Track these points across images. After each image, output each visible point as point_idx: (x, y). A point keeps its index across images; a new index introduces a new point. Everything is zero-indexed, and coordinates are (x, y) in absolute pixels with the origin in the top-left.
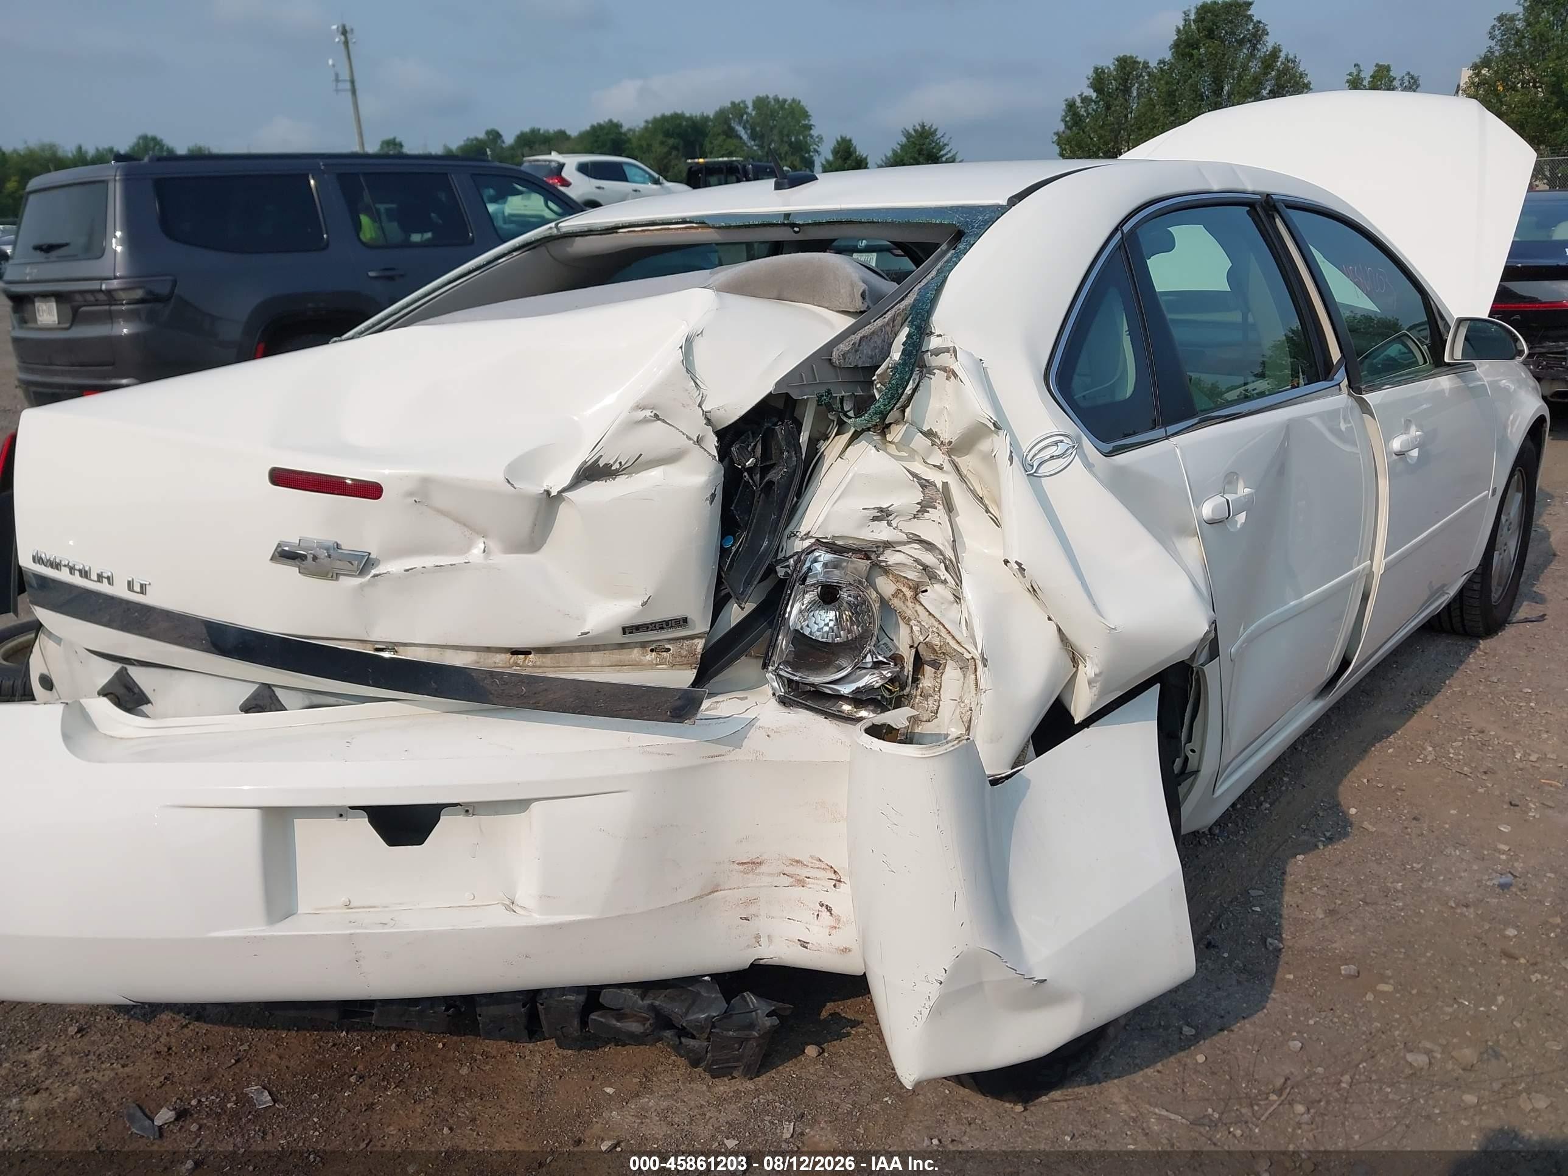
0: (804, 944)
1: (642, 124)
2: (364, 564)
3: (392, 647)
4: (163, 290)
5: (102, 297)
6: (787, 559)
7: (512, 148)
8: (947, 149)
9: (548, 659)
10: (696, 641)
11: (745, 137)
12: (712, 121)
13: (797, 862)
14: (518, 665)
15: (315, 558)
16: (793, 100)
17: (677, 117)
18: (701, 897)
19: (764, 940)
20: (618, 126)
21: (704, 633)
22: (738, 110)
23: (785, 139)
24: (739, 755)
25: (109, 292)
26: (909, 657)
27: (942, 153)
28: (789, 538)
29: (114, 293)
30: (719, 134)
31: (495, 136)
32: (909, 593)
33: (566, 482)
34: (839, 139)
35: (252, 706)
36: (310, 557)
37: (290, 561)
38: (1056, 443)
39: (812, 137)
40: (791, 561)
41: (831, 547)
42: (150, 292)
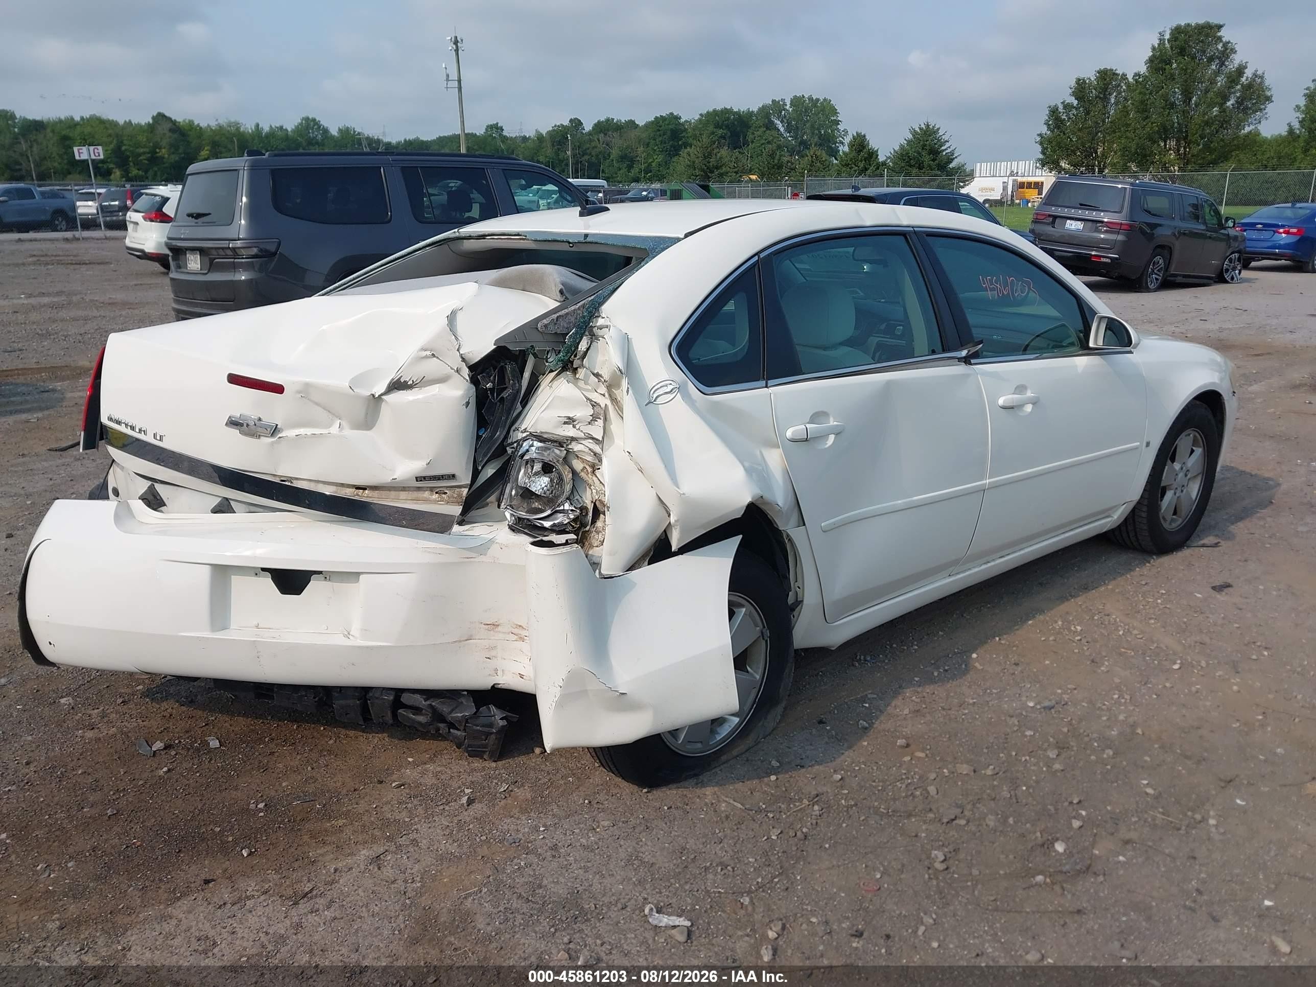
0: (521, 676)
1: (697, 117)
2: (275, 431)
3: (291, 479)
4: (272, 248)
5: (229, 252)
6: (513, 443)
7: (590, 133)
8: (947, 145)
9: (376, 493)
10: (463, 489)
11: (782, 129)
12: (755, 115)
13: (520, 626)
14: (358, 495)
15: (248, 425)
16: (825, 100)
17: (726, 112)
18: (460, 641)
19: (499, 673)
20: (678, 118)
21: (467, 485)
22: (777, 106)
23: (816, 132)
24: (482, 558)
25: (234, 249)
26: (590, 507)
27: (943, 148)
28: (514, 431)
29: (237, 250)
30: (760, 127)
31: (576, 123)
32: (590, 470)
33: (383, 390)
34: (855, 134)
35: (217, 510)
36: (245, 425)
37: (235, 427)
38: (666, 386)
39: (838, 130)
40: (515, 445)
41: (540, 438)
42: (261, 250)
